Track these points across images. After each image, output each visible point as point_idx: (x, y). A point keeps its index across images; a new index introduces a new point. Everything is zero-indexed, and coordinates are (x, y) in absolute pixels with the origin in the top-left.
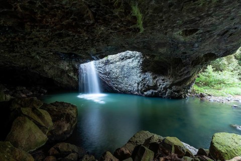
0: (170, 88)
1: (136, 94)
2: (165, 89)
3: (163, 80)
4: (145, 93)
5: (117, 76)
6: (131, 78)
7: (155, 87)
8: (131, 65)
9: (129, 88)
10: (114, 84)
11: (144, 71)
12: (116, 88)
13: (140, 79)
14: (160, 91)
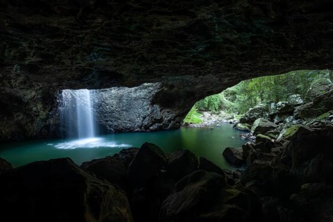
0: (174, 120)
1: (137, 131)
2: (169, 121)
3: (168, 112)
4: (151, 128)
5: (112, 109)
6: (132, 111)
7: (161, 120)
8: (134, 95)
9: (128, 125)
10: (107, 121)
11: (153, 103)
12: (110, 126)
13: (148, 112)
14: (164, 124)
